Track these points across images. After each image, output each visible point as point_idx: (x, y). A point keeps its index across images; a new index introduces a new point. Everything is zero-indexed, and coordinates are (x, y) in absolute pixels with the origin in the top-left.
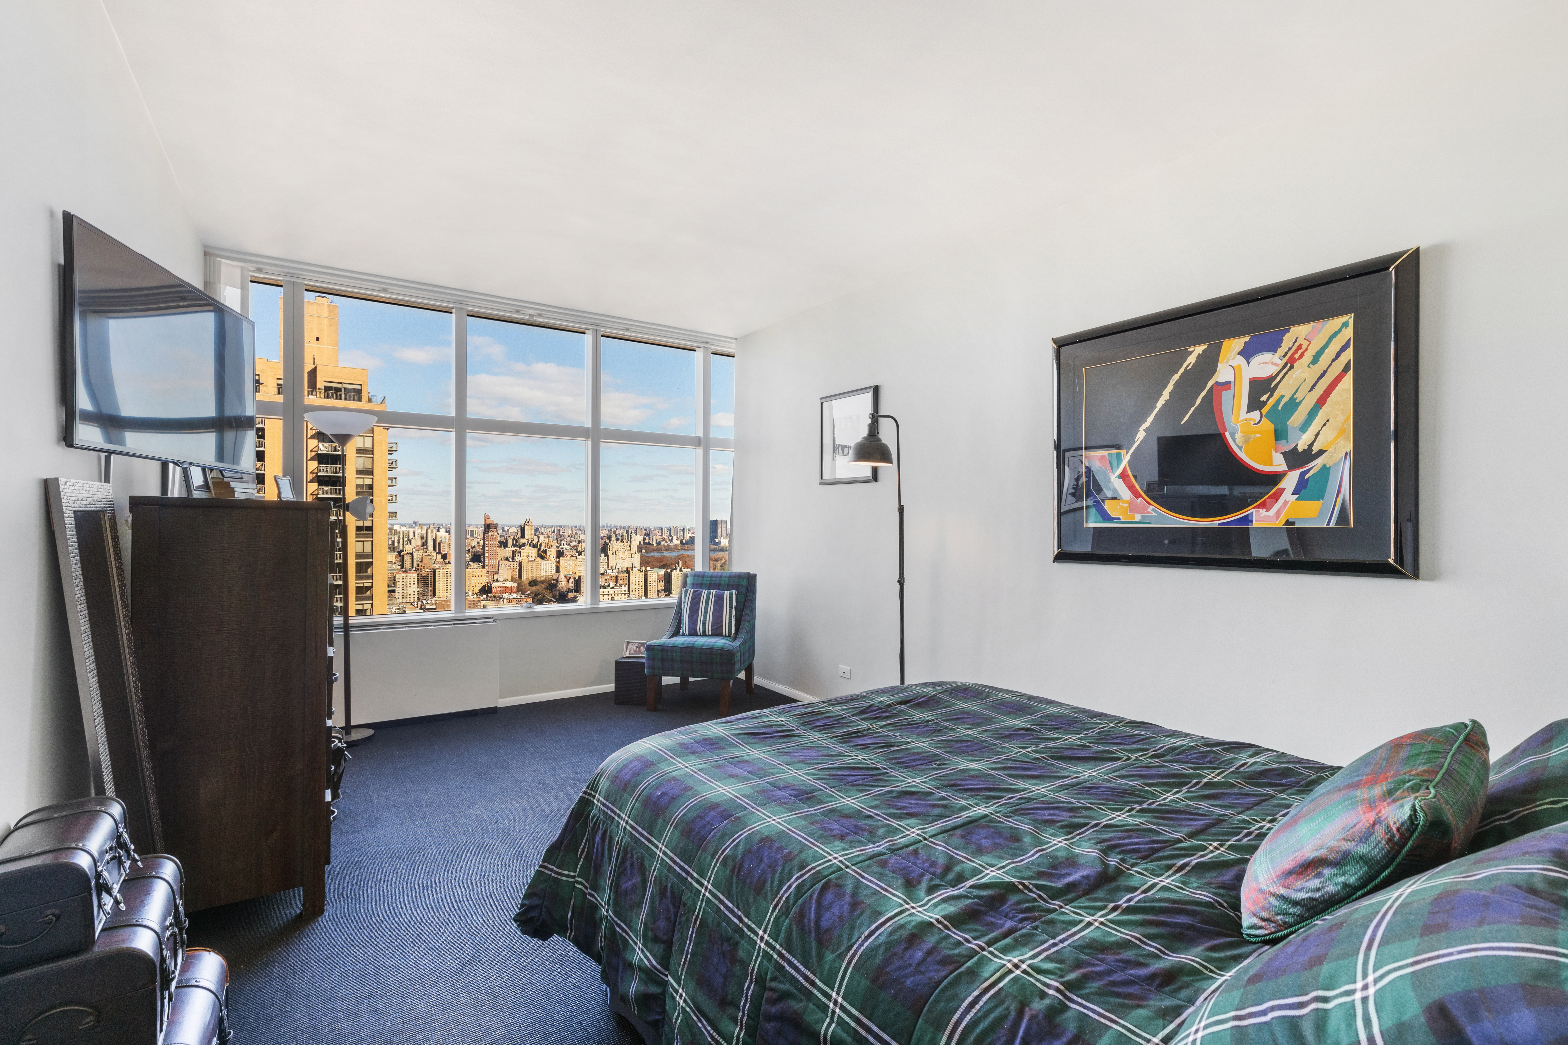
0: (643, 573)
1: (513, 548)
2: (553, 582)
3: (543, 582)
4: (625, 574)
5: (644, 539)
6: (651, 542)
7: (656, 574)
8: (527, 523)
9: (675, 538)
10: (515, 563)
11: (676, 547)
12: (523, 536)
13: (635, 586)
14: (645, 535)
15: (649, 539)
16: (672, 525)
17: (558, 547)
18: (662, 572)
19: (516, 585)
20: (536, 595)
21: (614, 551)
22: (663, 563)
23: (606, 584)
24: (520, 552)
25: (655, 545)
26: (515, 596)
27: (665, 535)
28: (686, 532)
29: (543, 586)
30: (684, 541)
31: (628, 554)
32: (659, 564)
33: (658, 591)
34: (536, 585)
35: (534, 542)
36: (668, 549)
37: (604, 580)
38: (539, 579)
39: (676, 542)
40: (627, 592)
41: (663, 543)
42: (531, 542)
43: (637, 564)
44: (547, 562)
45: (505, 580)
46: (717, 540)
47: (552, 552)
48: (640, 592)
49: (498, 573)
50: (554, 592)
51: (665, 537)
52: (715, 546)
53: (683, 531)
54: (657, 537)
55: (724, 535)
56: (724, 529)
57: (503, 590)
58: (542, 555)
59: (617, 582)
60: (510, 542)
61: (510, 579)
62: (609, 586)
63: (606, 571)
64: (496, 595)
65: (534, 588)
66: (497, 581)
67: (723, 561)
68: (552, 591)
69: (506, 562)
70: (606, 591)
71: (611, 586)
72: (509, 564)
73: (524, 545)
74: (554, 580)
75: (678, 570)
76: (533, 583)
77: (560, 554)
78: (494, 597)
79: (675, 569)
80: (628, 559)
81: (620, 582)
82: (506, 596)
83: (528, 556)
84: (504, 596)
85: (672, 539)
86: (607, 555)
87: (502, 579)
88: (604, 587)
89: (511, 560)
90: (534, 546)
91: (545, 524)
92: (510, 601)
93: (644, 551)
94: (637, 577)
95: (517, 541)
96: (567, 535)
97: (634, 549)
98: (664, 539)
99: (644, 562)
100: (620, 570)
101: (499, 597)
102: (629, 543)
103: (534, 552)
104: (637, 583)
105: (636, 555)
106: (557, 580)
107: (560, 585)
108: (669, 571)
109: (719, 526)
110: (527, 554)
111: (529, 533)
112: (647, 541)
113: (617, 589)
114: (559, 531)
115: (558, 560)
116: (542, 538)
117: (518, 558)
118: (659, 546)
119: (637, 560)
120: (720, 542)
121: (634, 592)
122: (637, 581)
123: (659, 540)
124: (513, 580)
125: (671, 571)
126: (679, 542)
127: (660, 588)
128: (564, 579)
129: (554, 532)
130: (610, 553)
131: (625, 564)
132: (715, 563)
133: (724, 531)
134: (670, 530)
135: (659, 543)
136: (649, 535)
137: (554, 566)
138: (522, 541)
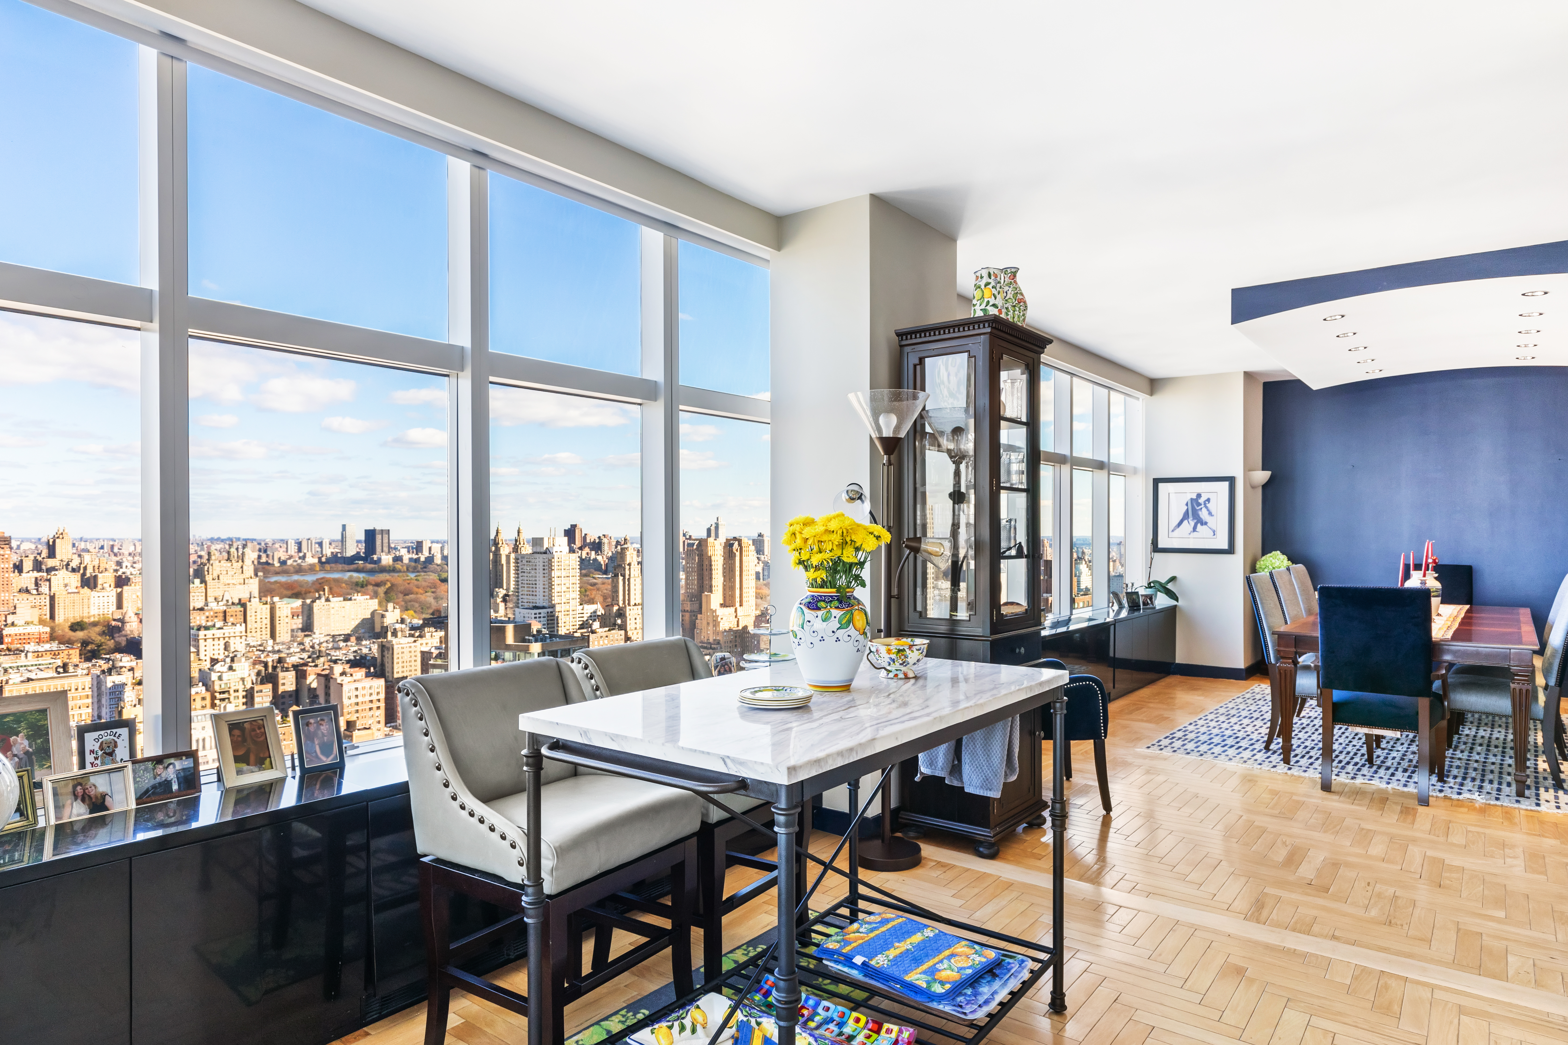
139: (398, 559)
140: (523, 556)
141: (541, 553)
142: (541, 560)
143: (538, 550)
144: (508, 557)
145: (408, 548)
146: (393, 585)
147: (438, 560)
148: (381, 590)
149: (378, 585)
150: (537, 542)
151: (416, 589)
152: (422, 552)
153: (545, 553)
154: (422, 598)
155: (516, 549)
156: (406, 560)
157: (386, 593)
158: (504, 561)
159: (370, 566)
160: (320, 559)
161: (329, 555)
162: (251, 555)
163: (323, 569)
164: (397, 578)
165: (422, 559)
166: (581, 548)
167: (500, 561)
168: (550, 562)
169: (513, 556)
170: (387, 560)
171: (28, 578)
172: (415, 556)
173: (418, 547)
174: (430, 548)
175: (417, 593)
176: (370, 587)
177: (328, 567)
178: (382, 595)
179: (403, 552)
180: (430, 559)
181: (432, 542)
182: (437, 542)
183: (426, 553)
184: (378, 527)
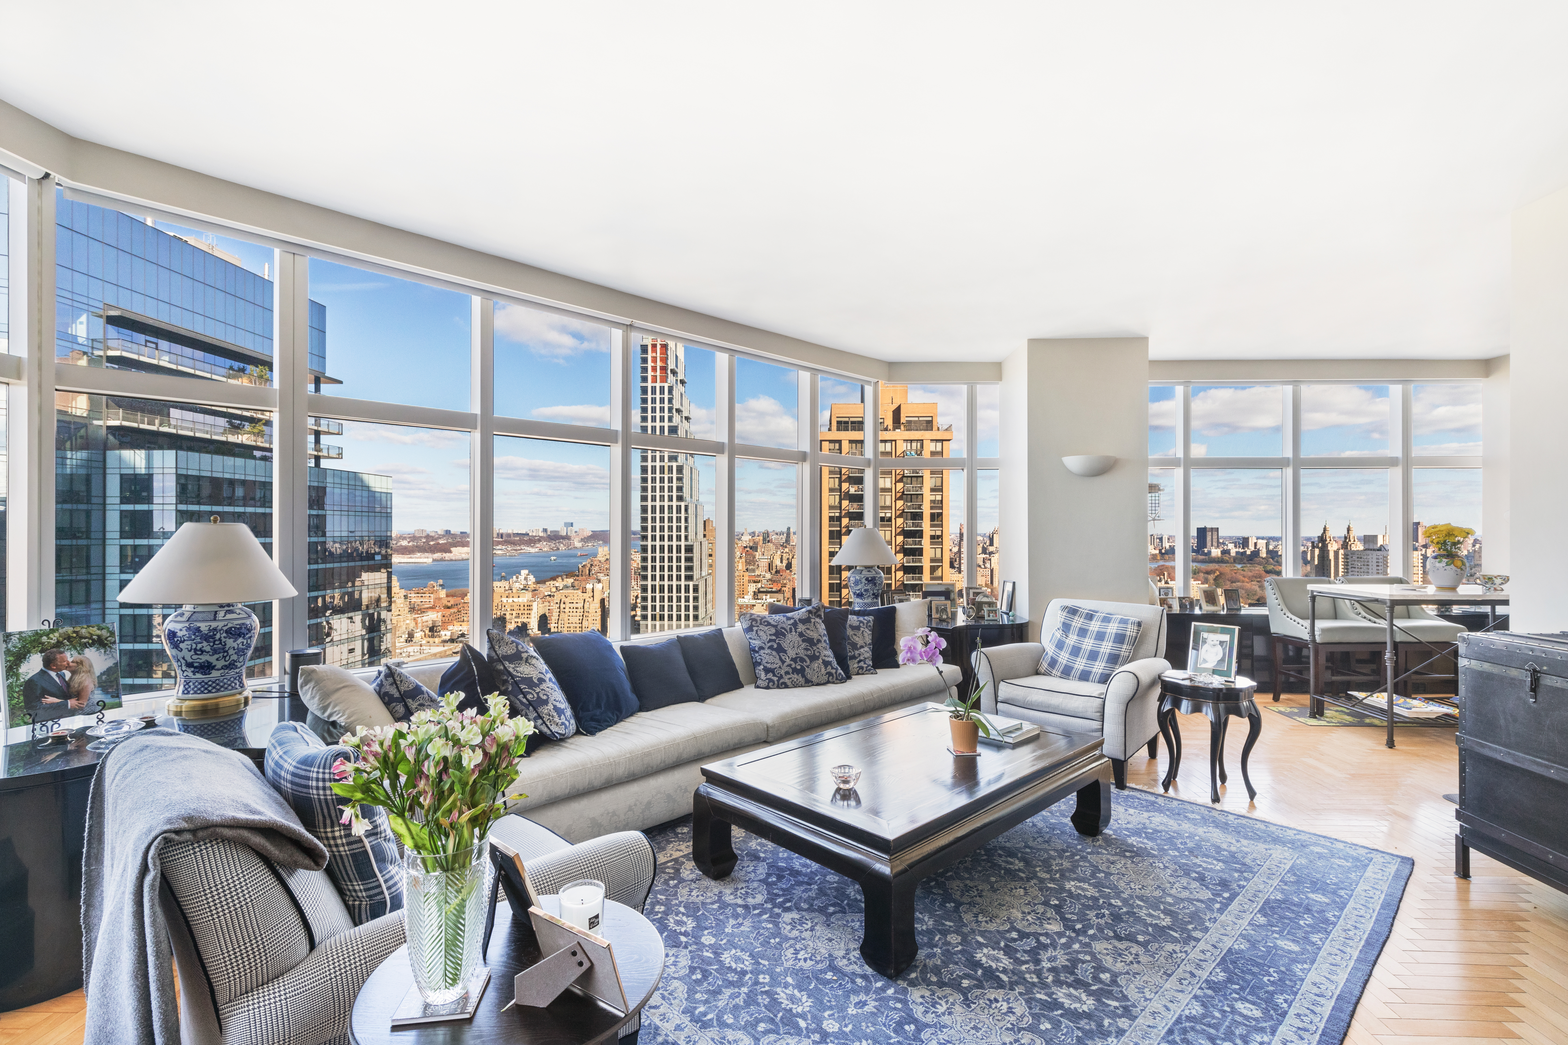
8: (995, 532)
12: (992, 544)
30: (1163, 551)
46: (1206, 550)
52: (1204, 557)
53: (1161, 539)
55: (1215, 544)
56: (1215, 537)
60: (980, 550)
61: (984, 584)
67: (1218, 573)
72: (981, 570)
73: (993, 553)
83: (998, 563)
95: (986, 549)
109: (1209, 534)
120: (1210, 552)
126: (1157, 552)
132: (1207, 576)
133: (1215, 540)
139: (1226, 552)
140: (1354, 553)
141: (1374, 550)
142: (1375, 557)
143: (1371, 547)
144: (1336, 553)
145: (1235, 543)
146: (1221, 574)
147: (1263, 554)
148: (1211, 577)
149: (1208, 573)
150: (1370, 540)
151: (1241, 577)
152: (1248, 547)
153: (1379, 550)
154: (1248, 585)
155: (1345, 545)
156: (1233, 553)
157: (1215, 580)
158: (1332, 556)
159: (1202, 557)
160: (1160, 551)
161: (1168, 547)
163: (1163, 559)
164: (1226, 568)
165: (1248, 552)
167: (1328, 556)
168: (1384, 559)
169: (1342, 552)
170: (1215, 552)
172: (1241, 550)
173: (1244, 542)
174: (1256, 544)
175: (1243, 582)
176: (1202, 575)
177: (1166, 557)
178: (1212, 581)
179: (1231, 546)
180: (1256, 553)
181: (1258, 538)
182: (1263, 538)
183: (1252, 548)
184: (1209, 526)
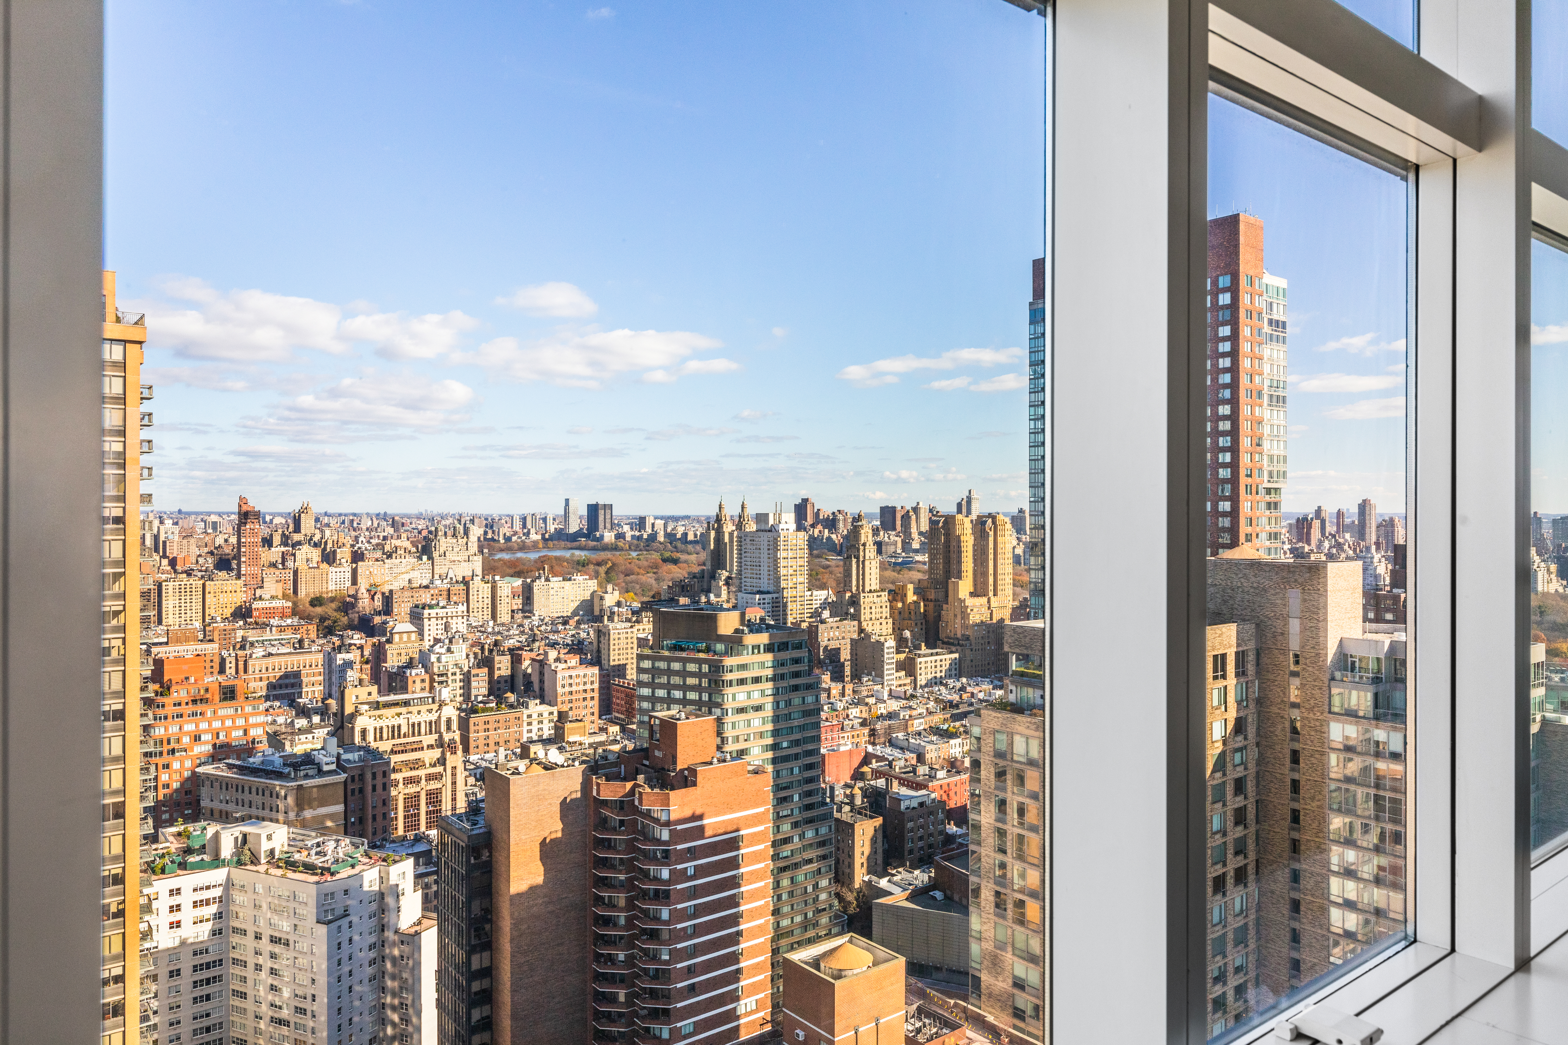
0: (490, 585)
1: (283, 549)
2: (348, 599)
3: (332, 599)
4: (462, 586)
5: (486, 533)
6: (496, 538)
7: (508, 586)
8: (304, 510)
9: (533, 531)
10: (287, 571)
11: (535, 546)
12: (297, 529)
13: (476, 605)
14: (486, 526)
15: (493, 532)
16: (527, 511)
17: (353, 546)
18: (518, 582)
19: (290, 604)
20: (323, 619)
21: (442, 551)
22: (518, 569)
23: (433, 602)
24: (294, 555)
25: (502, 541)
26: (289, 621)
27: (517, 526)
28: (550, 521)
29: (334, 605)
30: (547, 536)
31: (464, 556)
32: (511, 571)
33: (513, 611)
34: (321, 605)
35: (316, 538)
36: (523, 547)
37: (429, 596)
38: (325, 596)
39: (535, 537)
40: (465, 613)
41: (514, 539)
42: (311, 539)
43: (479, 571)
44: (338, 570)
45: (273, 597)
46: (598, 534)
47: (344, 554)
48: (485, 613)
49: (262, 587)
50: (350, 616)
51: (518, 529)
52: (595, 543)
53: (545, 520)
54: (506, 530)
55: (608, 525)
56: (608, 517)
57: (271, 613)
58: (329, 558)
59: (449, 599)
60: (277, 539)
61: (280, 596)
62: (438, 604)
63: (432, 582)
64: (260, 620)
65: (319, 610)
66: (261, 598)
68: (347, 614)
69: (272, 570)
70: (433, 612)
71: (441, 604)
72: (278, 572)
73: (299, 543)
74: (349, 596)
75: (543, 579)
76: (316, 601)
77: (357, 557)
78: (257, 623)
79: (539, 577)
80: (463, 564)
81: (454, 598)
82: (275, 622)
83: (308, 560)
84: (272, 621)
85: (528, 533)
86: (431, 558)
87: (268, 596)
88: (431, 607)
89: (280, 566)
90: (316, 545)
91: (330, 511)
92: (281, 629)
93: (486, 551)
94: (481, 590)
95: (287, 538)
96: (364, 528)
97: (474, 547)
98: (515, 533)
99: (489, 569)
100: (454, 580)
101: (264, 623)
102: (465, 540)
103: (315, 555)
104: (480, 600)
105: (476, 558)
106: (355, 597)
107: (360, 604)
108: (529, 580)
109: (601, 513)
110: (304, 556)
111: (308, 525)
112: (489, 536)
113: (450, 610)
114: (352, 521)
115: (354, 565)
116: (328, 533)
117: (290, 564)
118: (509, 544)
119: (477, 564)
120: (602, 537)
121: (476, 614)
122: (480, 597)
123: (508, 534)
124: (285, 597)
125: (533, 581)
126: (539, 537)
127: (515, 607)
128: (366, 595)
129: (343, 522)
130: (436, 555)
131: (462, 570)
132: (597, 567)
133: (608, 521)
134: (524, 519)
135: (508, 539)
136: (492, 527)
137: (348, 575)
138: (296, 537)
139: (620, 536)
140: (747, 534)
141: (766, 531)
142: (766, 539)
143: (763, 528)
144: (731, 534)
145: (631, 524)
146: (614, 564)
147: (661, 538)
148: (602, 570)
149: (599, 564)
150: (761, 518)
151: (636, 569)
152: (645, 529)
153: (770, 531)
154: (643, 578)
155: (740, 526)
156: (628, 538)
157: (607, 573)
158: (727, 539)
159: (592, 544)
160: (543, 535)
161: (552, 530)
162: (476, 531)
163: (546, 547)
164: (618, 557)
165: (645, 536)
166: (813, 526)
167: (723, 539)
168: (776, 541)
169: (736, 533)
170: (609, 537)
171: (277, 551)
172: (637, 533)
173: (641, 522)
174: (653, 525)
175: (638, 574)
176: (591, 567)
177: (550, 544)
178: (603, 575)
179: (626, 528)
180: (653, 537)
181: (656, 518)
182: (662, 518)
183: (649, 530)
184: (601, 502)
